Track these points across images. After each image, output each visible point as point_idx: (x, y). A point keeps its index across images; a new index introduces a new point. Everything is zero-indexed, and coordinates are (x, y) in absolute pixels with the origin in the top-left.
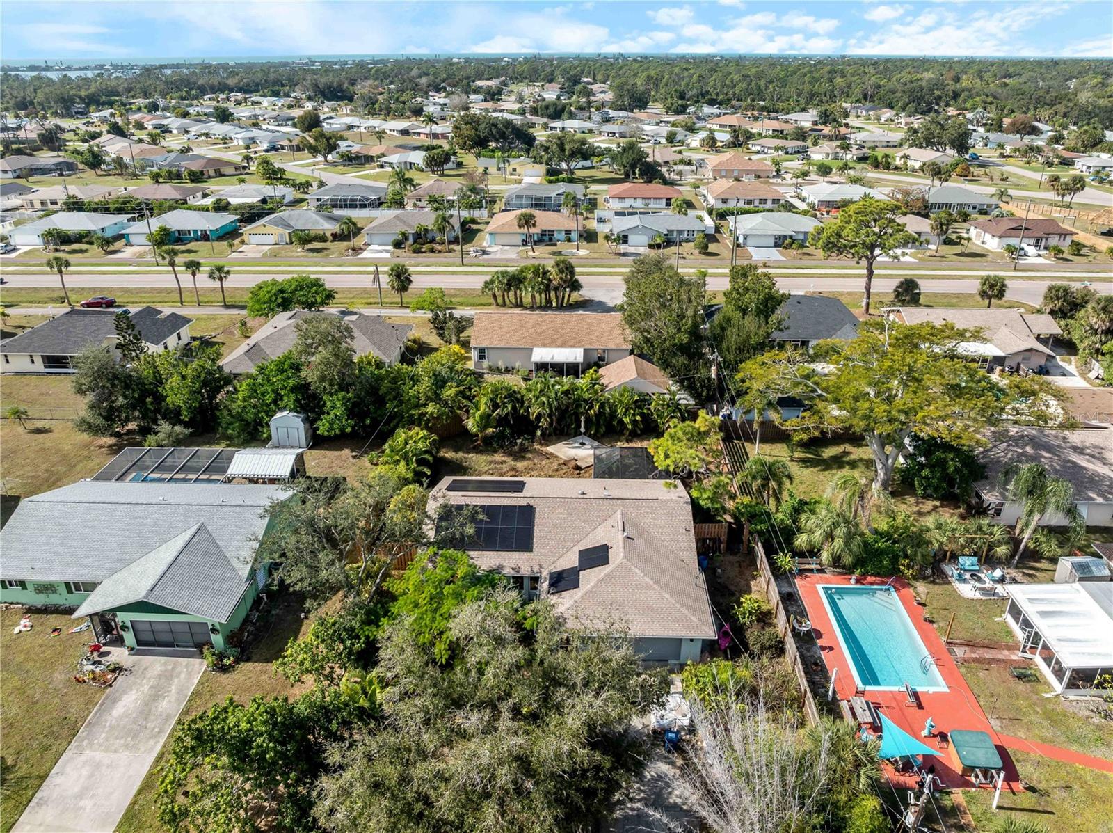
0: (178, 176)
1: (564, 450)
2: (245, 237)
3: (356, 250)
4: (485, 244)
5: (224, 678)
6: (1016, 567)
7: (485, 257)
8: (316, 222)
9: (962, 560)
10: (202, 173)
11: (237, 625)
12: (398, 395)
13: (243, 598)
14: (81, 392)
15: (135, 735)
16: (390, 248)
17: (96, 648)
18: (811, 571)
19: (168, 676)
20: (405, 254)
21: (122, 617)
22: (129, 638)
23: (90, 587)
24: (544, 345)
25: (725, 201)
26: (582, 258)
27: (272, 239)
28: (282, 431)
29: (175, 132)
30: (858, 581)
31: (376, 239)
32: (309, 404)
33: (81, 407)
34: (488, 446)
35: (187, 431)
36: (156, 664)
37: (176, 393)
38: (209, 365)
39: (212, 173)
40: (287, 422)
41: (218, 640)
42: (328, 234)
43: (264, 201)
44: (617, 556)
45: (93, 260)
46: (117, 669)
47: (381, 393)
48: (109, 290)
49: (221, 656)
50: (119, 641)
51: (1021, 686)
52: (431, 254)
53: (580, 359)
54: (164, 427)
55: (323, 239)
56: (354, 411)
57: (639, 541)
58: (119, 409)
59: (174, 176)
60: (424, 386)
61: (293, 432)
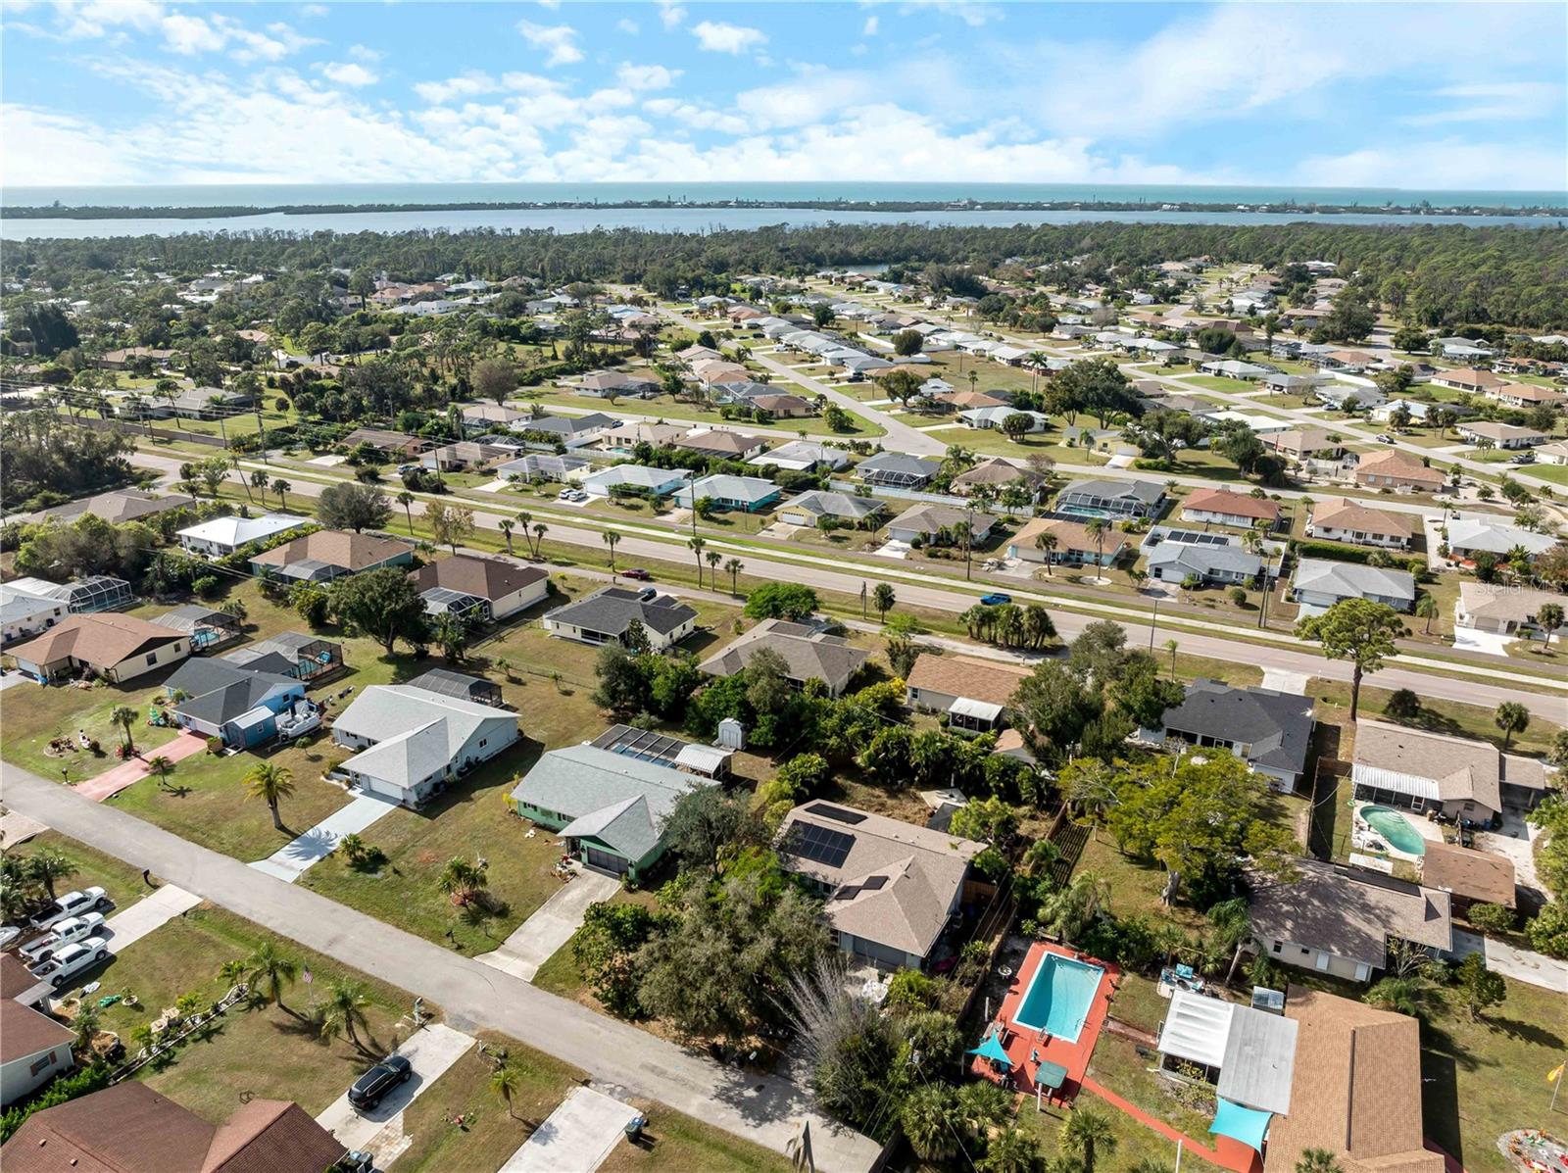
0: (748, 414)
1: (934, 799)
2: (779, 515)
3: (875, 545)
4: (1006, 556)
5: (630, 896)
6: (1230, 986)
7: (998, 572)
8: (847, 507)
9: (1180, 967)
10: (771, 413)
11: (646, 865)
12: (815, 724)
13: (655, 849)
14: (598, 674)
15: (574, 913)
16: (909, 546)
17: (566, 858)
18: (1051, 941)
19: (600, 886)
20: (919, 557)
21: (584, 843)
22: (584, 856)
23: (571, 819)
24: (969, 697)
25: (1327, 530)
26: (1100, 589)
27: (803, 520)
28: (726, 734)
29: (768, 336)
30: (1080, 958)
31: (897, 535)
32: (748, 717)
33: (596, 684)
34: (870, 781)
35: (659, 721)
36: (595, 877)
37: (660, 689)
38: (688, 669)
39: (781, 413)
40: (730, 728)
41: (632, 871)
42: (856, 522)
43: (813, 468)
44: (888, 886)
45: (645, 521)
46: (574, 874)
47: (802, 719)
48: (648, 560)
49: (631, 882)
50: (578, 858)
51: (1137, 1059)
52: (945, 561)
53: (992, 718)
54: (645, 715)
55: (848, 526)
56: (778, 730)
57: (914, 881)
58: (621, 692)
59: (744, 414)
60: (834, 721)
61: (733, 736)
